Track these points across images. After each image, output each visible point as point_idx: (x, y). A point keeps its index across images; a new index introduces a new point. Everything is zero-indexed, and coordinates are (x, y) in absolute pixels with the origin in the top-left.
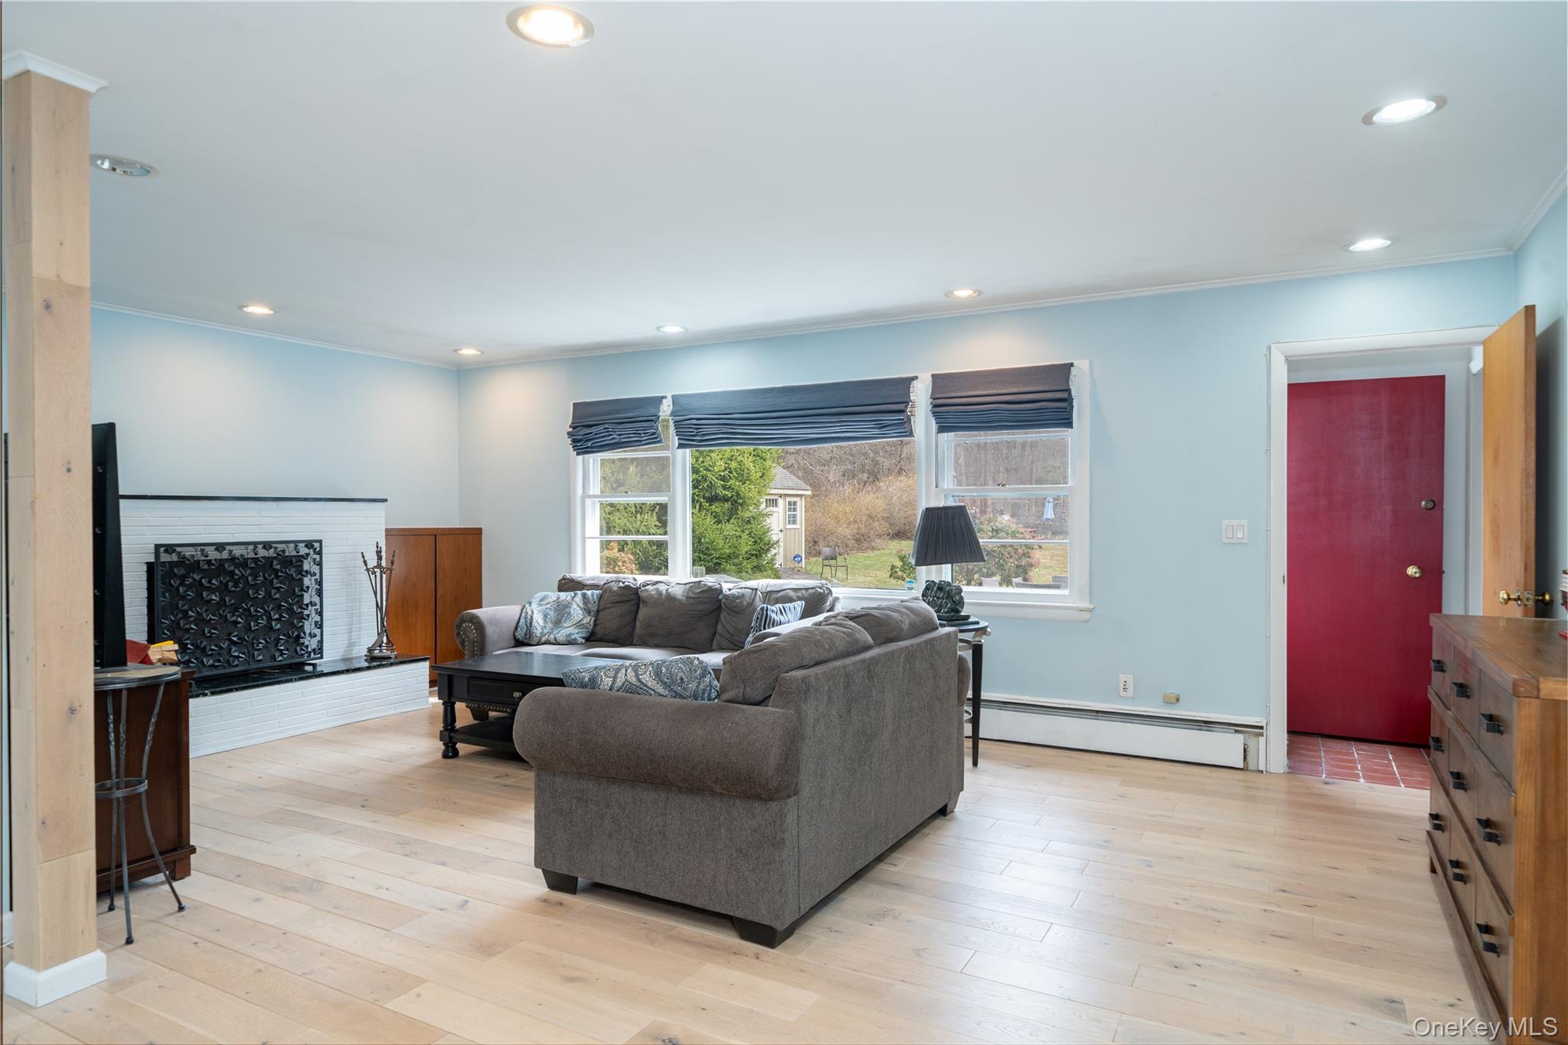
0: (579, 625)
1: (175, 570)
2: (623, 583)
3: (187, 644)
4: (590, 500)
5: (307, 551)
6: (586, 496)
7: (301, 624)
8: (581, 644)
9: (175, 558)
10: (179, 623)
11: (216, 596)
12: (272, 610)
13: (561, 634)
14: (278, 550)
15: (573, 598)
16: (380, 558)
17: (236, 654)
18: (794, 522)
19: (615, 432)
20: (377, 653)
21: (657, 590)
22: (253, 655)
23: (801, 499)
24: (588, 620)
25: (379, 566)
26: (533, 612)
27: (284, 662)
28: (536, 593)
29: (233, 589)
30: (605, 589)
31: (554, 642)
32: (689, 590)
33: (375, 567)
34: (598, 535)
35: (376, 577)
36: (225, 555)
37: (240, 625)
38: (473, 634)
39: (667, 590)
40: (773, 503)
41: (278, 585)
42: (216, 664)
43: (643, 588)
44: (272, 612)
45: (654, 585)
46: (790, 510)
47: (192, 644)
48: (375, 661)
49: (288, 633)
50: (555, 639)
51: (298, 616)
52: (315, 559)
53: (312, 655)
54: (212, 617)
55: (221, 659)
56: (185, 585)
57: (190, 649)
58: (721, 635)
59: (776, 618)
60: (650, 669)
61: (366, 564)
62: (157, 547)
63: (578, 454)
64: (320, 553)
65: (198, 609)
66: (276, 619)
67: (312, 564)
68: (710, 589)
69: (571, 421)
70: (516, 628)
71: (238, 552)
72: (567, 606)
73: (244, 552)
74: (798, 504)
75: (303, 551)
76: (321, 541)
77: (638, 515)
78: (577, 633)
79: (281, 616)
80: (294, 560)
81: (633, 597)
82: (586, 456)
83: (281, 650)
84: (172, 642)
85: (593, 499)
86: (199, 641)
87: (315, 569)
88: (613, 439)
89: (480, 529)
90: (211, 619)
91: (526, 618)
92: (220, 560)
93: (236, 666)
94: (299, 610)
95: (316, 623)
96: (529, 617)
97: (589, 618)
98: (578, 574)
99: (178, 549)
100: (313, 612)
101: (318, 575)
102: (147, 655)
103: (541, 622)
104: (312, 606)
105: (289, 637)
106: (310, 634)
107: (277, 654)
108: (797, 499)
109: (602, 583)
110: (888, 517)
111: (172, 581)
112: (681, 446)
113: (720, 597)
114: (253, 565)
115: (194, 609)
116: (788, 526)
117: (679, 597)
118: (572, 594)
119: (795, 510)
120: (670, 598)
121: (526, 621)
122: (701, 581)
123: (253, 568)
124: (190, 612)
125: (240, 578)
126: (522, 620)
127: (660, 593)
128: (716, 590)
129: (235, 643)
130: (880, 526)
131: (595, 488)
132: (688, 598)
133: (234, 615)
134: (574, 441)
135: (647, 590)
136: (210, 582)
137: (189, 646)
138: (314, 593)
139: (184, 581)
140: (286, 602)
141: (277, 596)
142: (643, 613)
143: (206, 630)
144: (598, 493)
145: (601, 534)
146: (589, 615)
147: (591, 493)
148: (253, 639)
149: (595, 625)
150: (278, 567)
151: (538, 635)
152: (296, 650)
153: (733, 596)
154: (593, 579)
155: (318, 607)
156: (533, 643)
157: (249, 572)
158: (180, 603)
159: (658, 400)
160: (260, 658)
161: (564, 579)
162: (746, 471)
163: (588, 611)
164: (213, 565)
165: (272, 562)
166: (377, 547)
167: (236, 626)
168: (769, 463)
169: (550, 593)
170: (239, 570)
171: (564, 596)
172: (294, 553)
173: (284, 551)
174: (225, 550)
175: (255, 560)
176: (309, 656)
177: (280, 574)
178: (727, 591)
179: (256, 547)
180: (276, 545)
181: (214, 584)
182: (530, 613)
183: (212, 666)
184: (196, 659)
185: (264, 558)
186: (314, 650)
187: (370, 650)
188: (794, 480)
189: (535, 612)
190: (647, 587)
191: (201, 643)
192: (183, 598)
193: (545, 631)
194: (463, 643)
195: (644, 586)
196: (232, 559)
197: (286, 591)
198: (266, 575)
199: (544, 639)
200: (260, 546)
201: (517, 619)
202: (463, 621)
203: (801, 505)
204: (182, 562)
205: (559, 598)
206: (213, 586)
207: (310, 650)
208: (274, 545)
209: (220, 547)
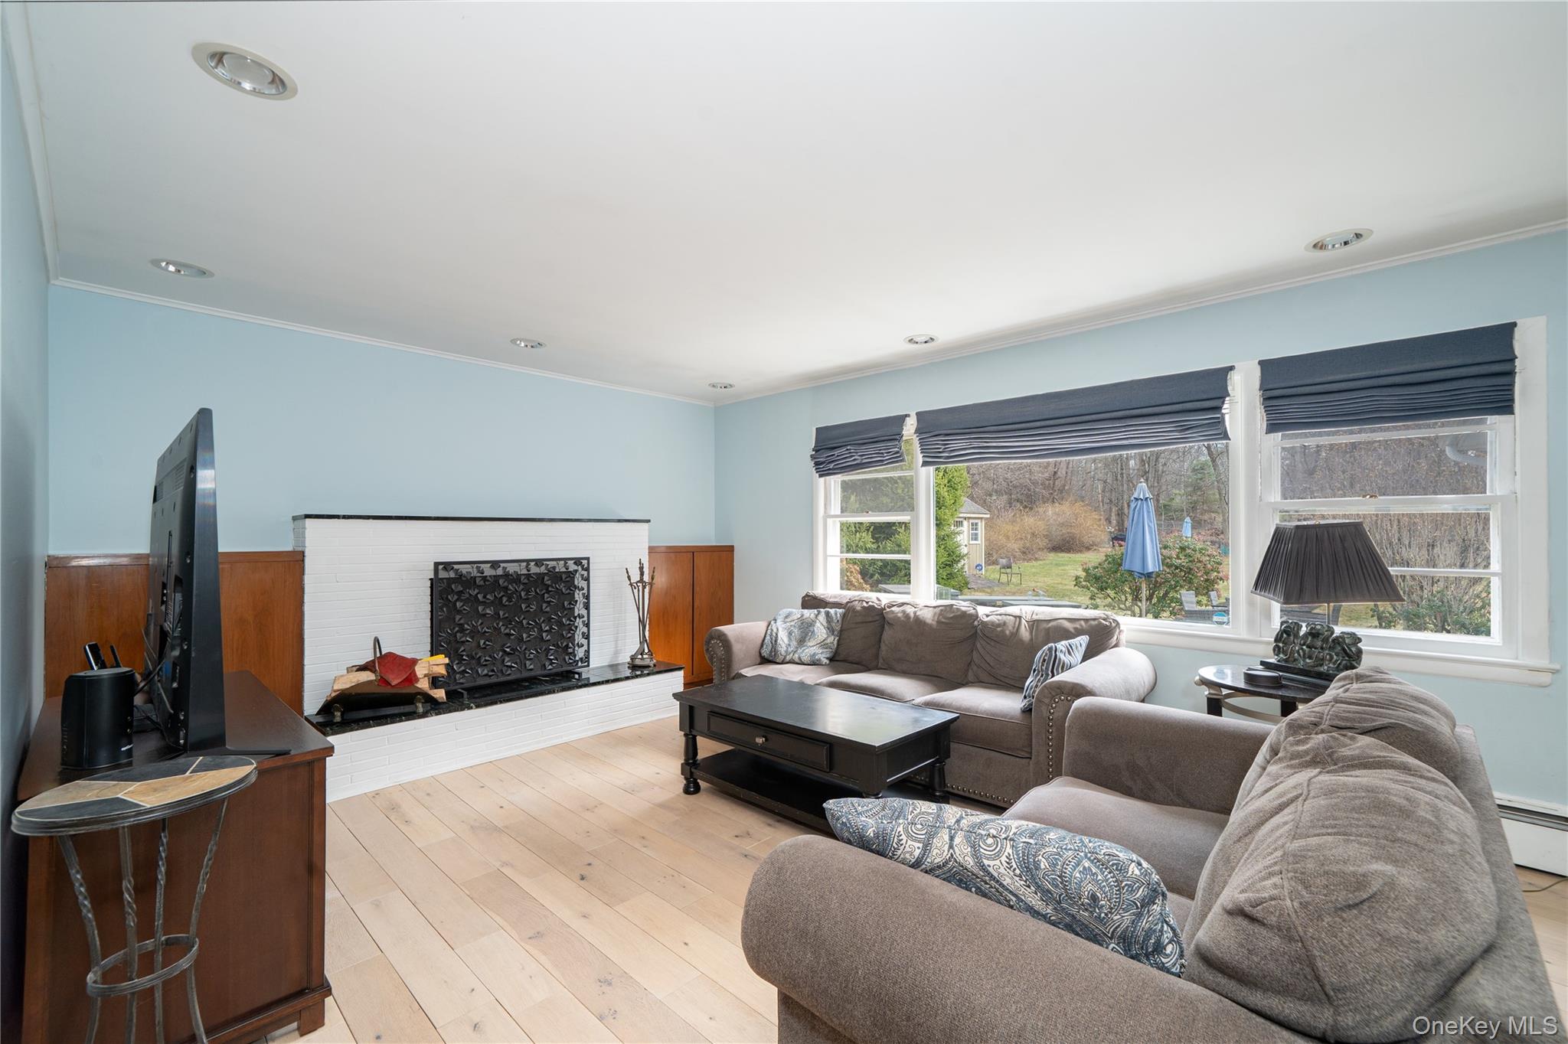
0: (823, 645)
1: (453, 586)
2: (867, 603)
3: (463, 656)
4: (832, 519)
5: (576, 568)
6: (827, 516)
7: (569, 635)
8: (825, 665)
9: (452, 575)
10: (456, 636)
11: (491, 610)
12: (543, 622)
13: (806, 653)
14: (549, 567)
15: (817, 616)
16: (642, 574)
17: (509, 664)
18: (976, 539)
19: (857, 453)
20: (638, 662)
21: (904, 612)
22: (525, 664)
23: (982, 522)
24: (832, 640)
25: (641, 580)
26: (778, 630)
27: (554, 671)
28: (782, 609)
29: (507, 603)
30: (848, 607)
31: (799, 662)
32: (940, 614)
33: (638, 582)
34: (838, 553)
35: (639, 590)
36: (500, 572)
37: (512, 637)
38: (720, 652)
39: (915, 613)
40: (959, 524)
41: (549, 599)
42: (490, 674)
43: (888, 610)
44: (543, 625)
45: (900, 606)
46: (972, 529)
47: (467, 656)
48: (638, 669)
49: (558, 644)
50: (800, 658)
51: (567, 628)
52: (583, 575)
53: (580, 664)
54: (487, 630)
55: (495, 668)
56: (462, 601)
57: (465, 660)
58: (979, 666)
59: (1067, 661)
60: (1009, 850)
61: (629, 579)
62: (437, 564)
63: (821, 476)
64: (587, 569)
65: (473, 623)
66: (546, 631)
67: (580, 579)
68: (964, 614)
69: (814, 445)
70: (762, 646)
71: (512, 568)
72: (811, 624)
73: (517, 569)
74: (979, 524)
75: (572, 567)
76: (589, 558)
77: (858, 534)
78: (821, 653)
79: (551, 628)
80: (564, 576)
81: (877, 618)
82: (828, 478)
83: (551, 660)
84: (443, 656)
85: (834, 519)
86: (474, 653)
87: (584, 584)
88: (855, 460)
89: (733, 547)
90: (485, 632)
91: (771, 635)
92: (494, 576)
93: (509, 675)
94: (568, 622)
95: (583, 633)
96: (774, 635)
97: (833, 637)
98: (820, 591)
99: (456, 567)
100: (581, 624)
101: (586, 589)
102: (414, 670)
103: (786, 640)
104: (580, 618)
105: (558, 646)
106: (578, 644)
107: (547, 663)
108: (979, 521)
109: (845, 601)
110: (1047, 535)
111: (449, 597)
112: (925, 464)
113: (976, 623)
114: (526, 581)
115: (470, 623)
116: (971, 542)
117: (929, 621)
118: (816, 611)
119: (976, 529)
120: (919, 622)
121: (772, 639)
122: (952, 605)
123: (526, 584)
124: (466, 626)
125: (513, 593)
126: (768, 637)
127: (907, 616)
128: (971, 615)
129: (508, 654)
130: (1043, 543)
131: (835, 508)
132: (939, 622)
133: (507, 627)
134: (817, 464)
135: (892, 612)
136: (484, 597)
137: (464, 657)
138: (582, 605)
139: (460, 596)
140: (557, 615)
141: (548, 609)
142: (888, 634)
143: (482, 642)
144: (839, 512)
145: (842, 552)
146: (833, 634)
147: (832, 513)
148: (525, 649)
149: (838, 645)
150: (549, 582)
151: (783, 653)
152: (565, 659)
153: (993, 623)
154: (835, 597)
155: (585, 619)
156: (778, 661)
157: (522, 587)
158: (458, 617)
159: (902, 419)
160: (532, 667)
161: (807, 595)
162: (942, 499)
163: (830, 630)
164: (488, 581)
165: (543, 578)
166: (640, 563)
167: (510, 638)
168: (959, 492)
169: (794, 610)
170: (512, 586)
171: (809, 613)
172: (564, 570)
173: (554, 568)
174: (500, 566)
175: (528, 576)
176: (577, 664)
177: (550, 589)
178: (984, 617)
179: (528, 565)
180: (548, 563)
181: (488, 599)
182: (775, 630)
183: (486, 675)
184: (471, 669)
185: (536, 574)
186: (581, 659)
187: (633, 658)
188: (976, 507)
189: (780, 629)
190: (893, 609)
191: (476, 654)
192: (459, 612)
193: (790, 650)
194: (711, 658)
195: (889, 607)
196: (506, 575)
197: (556, 605)
198: (538, 591)
199: (788, 658)
200: (533, 564)
201: (763, 636)
202: (712, 638)
203: (981, 525)
204: (460, 578)
205: (802, 616)
206: (488, 601)
207: (577, 658)
208: (545, 563)
209: (495, 564)
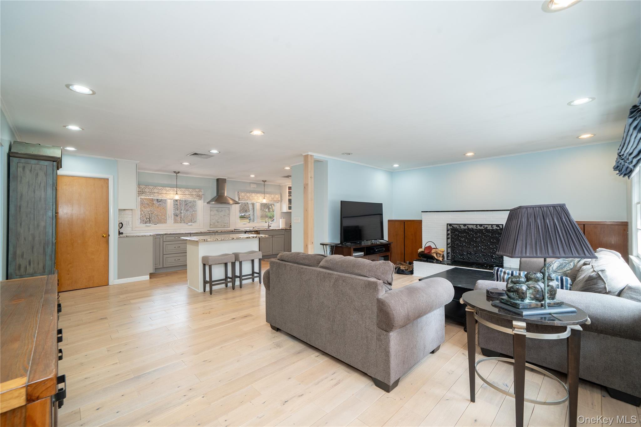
14: (485, 227)
27: (487, 263)
36: (466, 227)
37: (471, 248)
42: (463, 258)
62: (447, 224)
64: (502, 229)
71: (470, 227)
73: (473, 227)
79: (486, 248)
83: (486, 259)
89: (627, 222)
92: (465, 229)
93: (469, 260)
99: (452, 225)
102: (432, 250)
107: (484, 260)
123: (475, 232)
124: (455, 243)
125: (471, 234)
129: (469, 254)
137: (455, 252)
141: (484, 241)
148: (475, 253)
150: (485, 232)
152: (491, 260)
164: (462, 230)
165: (483, 231)
170: (471, 232)
172: (491, 228)
173: (487, 227)
177: (485, 235)
179: (477, 226)
180: (485, 225)
184: (457, 256)
185: (479, 229)
191: (458, 252)
196: (468, 229)
197: (488, 240)
198: (480, 235)
206: (462, 236)
208: (483, 225)
209: (465, 225)
